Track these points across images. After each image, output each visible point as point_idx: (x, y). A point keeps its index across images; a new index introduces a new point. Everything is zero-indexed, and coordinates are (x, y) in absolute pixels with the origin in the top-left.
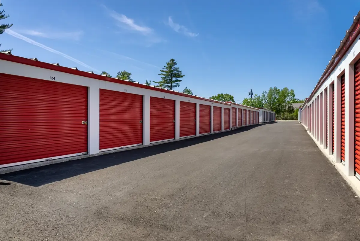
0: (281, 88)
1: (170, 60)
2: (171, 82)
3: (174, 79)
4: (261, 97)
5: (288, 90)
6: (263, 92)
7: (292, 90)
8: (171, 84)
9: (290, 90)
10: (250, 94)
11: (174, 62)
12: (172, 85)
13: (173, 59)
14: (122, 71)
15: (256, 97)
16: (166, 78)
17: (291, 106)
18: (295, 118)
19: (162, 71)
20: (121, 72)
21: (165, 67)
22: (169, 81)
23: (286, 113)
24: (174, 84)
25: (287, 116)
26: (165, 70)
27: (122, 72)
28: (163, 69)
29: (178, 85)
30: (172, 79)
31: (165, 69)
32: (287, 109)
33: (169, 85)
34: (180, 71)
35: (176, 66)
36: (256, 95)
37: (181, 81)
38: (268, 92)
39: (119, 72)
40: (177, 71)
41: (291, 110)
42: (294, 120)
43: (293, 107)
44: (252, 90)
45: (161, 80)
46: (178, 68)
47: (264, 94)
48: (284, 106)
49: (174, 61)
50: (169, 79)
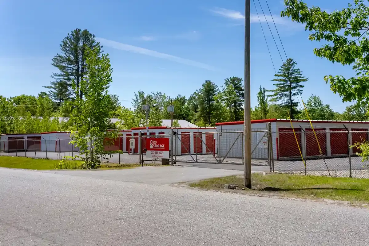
2: (290, 88)
3: (293, 85)
8: (291, 91)
12: (291, 93)
13: (290, 59)
19: (276, 75)
20: (229, 79)
24: (293, 91)
27: (231, 79)
28: (278, 72)
29: (300, 92)
30: (291, 84)
31: (280, 72)
33: (288, 93)
35: (296, 67)
45: (275, 88)
49: (292, 61)
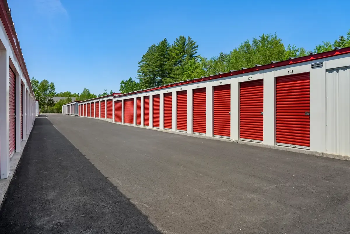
5: (48, 82)
7: (52, 84)
17: (51, 99)
18: (55, 112)
23: (46, 106)
25: (47, 110)
32: (46, 102)
41: (51, 103)
42: (54, 113)
43: (54, 100)
48: (43, 99)
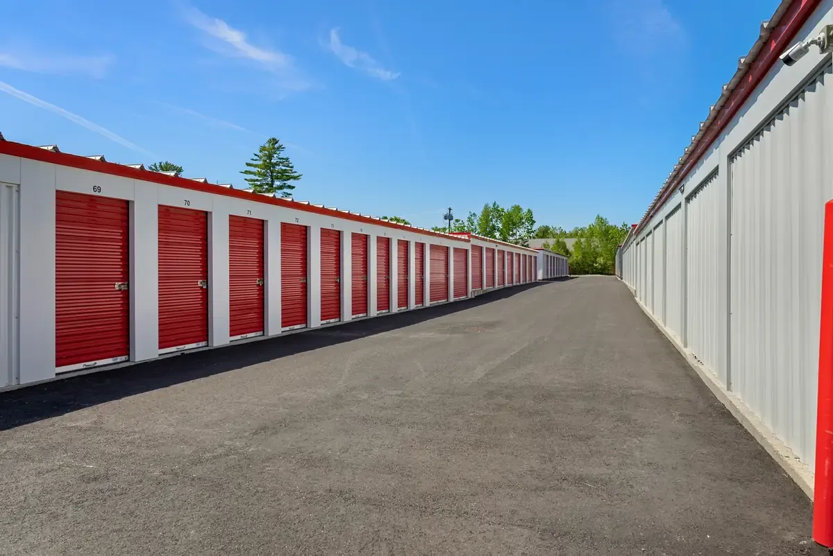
0: (507, 207)
1: (269, 142)
4: (466, 224)
6: (468, 215)
9: (525, 210)
10: (446, 218)
11: (276, 146)
14: (160, 163)
15: (457, 225)
16: (257, 180)
21: (256, 155)
22: (267, 187)
26: (255, 163)
34: (290, 165)
36: (457, 221)
37: (294, 187)
38: (479, 214)
39: (153, 164)
40: (284, 166)
44: (450, 209)
46: (287, 159)
47: (473, 218)
50: (267, 184)
